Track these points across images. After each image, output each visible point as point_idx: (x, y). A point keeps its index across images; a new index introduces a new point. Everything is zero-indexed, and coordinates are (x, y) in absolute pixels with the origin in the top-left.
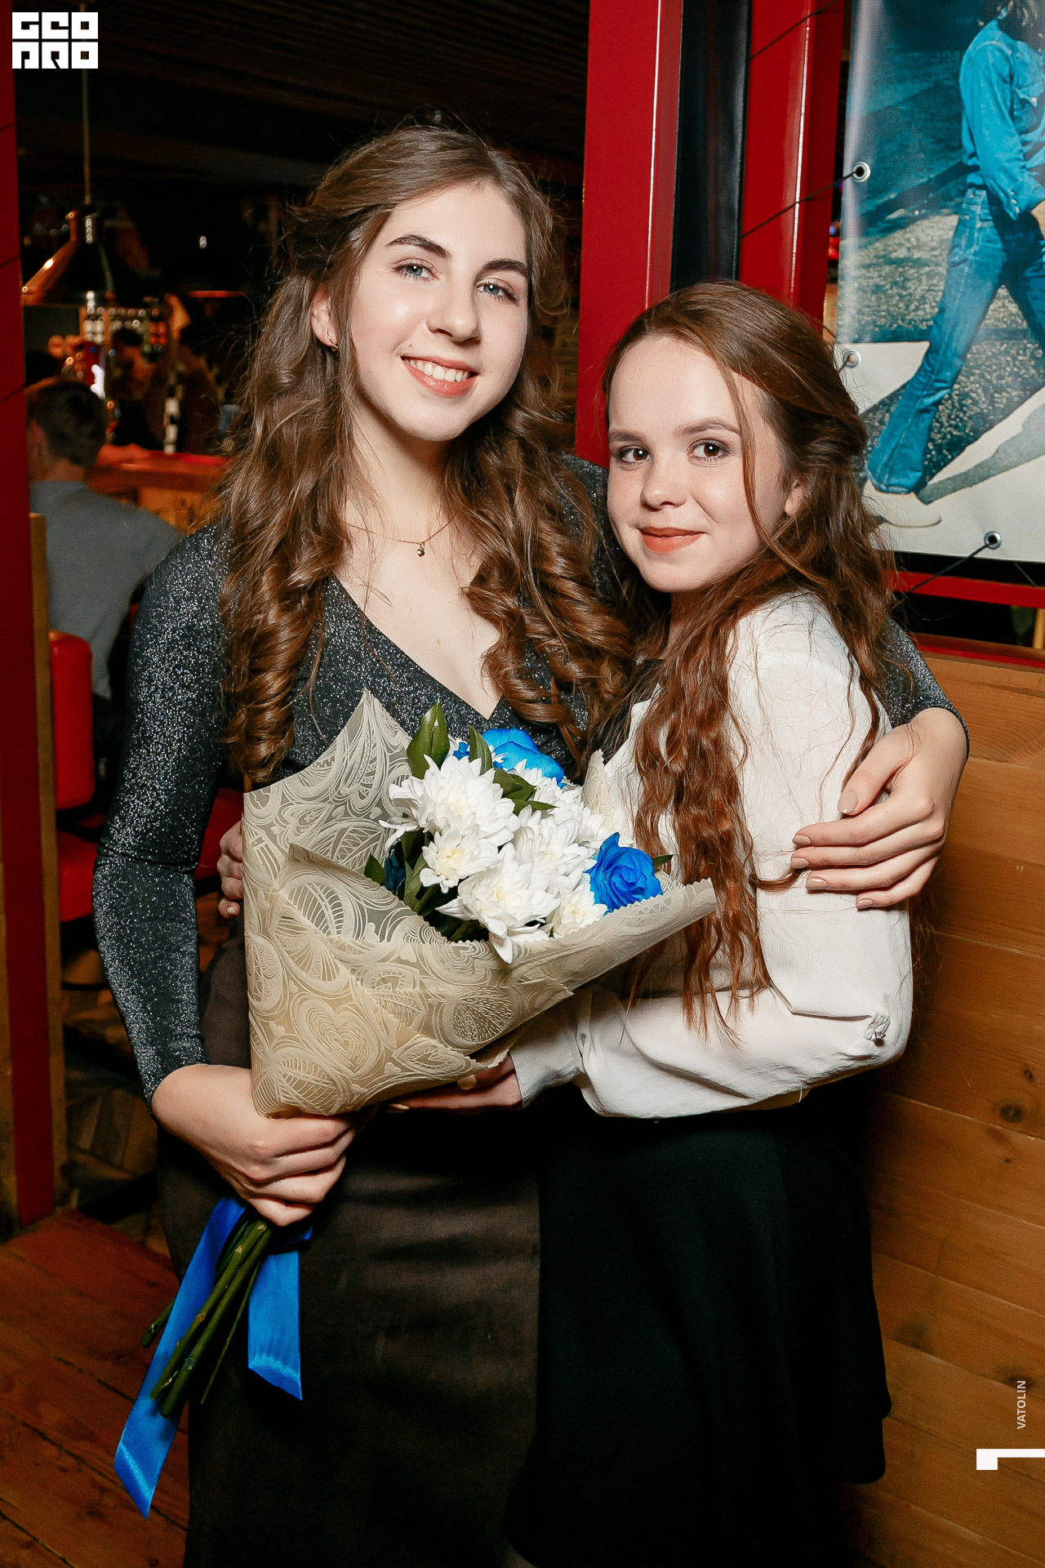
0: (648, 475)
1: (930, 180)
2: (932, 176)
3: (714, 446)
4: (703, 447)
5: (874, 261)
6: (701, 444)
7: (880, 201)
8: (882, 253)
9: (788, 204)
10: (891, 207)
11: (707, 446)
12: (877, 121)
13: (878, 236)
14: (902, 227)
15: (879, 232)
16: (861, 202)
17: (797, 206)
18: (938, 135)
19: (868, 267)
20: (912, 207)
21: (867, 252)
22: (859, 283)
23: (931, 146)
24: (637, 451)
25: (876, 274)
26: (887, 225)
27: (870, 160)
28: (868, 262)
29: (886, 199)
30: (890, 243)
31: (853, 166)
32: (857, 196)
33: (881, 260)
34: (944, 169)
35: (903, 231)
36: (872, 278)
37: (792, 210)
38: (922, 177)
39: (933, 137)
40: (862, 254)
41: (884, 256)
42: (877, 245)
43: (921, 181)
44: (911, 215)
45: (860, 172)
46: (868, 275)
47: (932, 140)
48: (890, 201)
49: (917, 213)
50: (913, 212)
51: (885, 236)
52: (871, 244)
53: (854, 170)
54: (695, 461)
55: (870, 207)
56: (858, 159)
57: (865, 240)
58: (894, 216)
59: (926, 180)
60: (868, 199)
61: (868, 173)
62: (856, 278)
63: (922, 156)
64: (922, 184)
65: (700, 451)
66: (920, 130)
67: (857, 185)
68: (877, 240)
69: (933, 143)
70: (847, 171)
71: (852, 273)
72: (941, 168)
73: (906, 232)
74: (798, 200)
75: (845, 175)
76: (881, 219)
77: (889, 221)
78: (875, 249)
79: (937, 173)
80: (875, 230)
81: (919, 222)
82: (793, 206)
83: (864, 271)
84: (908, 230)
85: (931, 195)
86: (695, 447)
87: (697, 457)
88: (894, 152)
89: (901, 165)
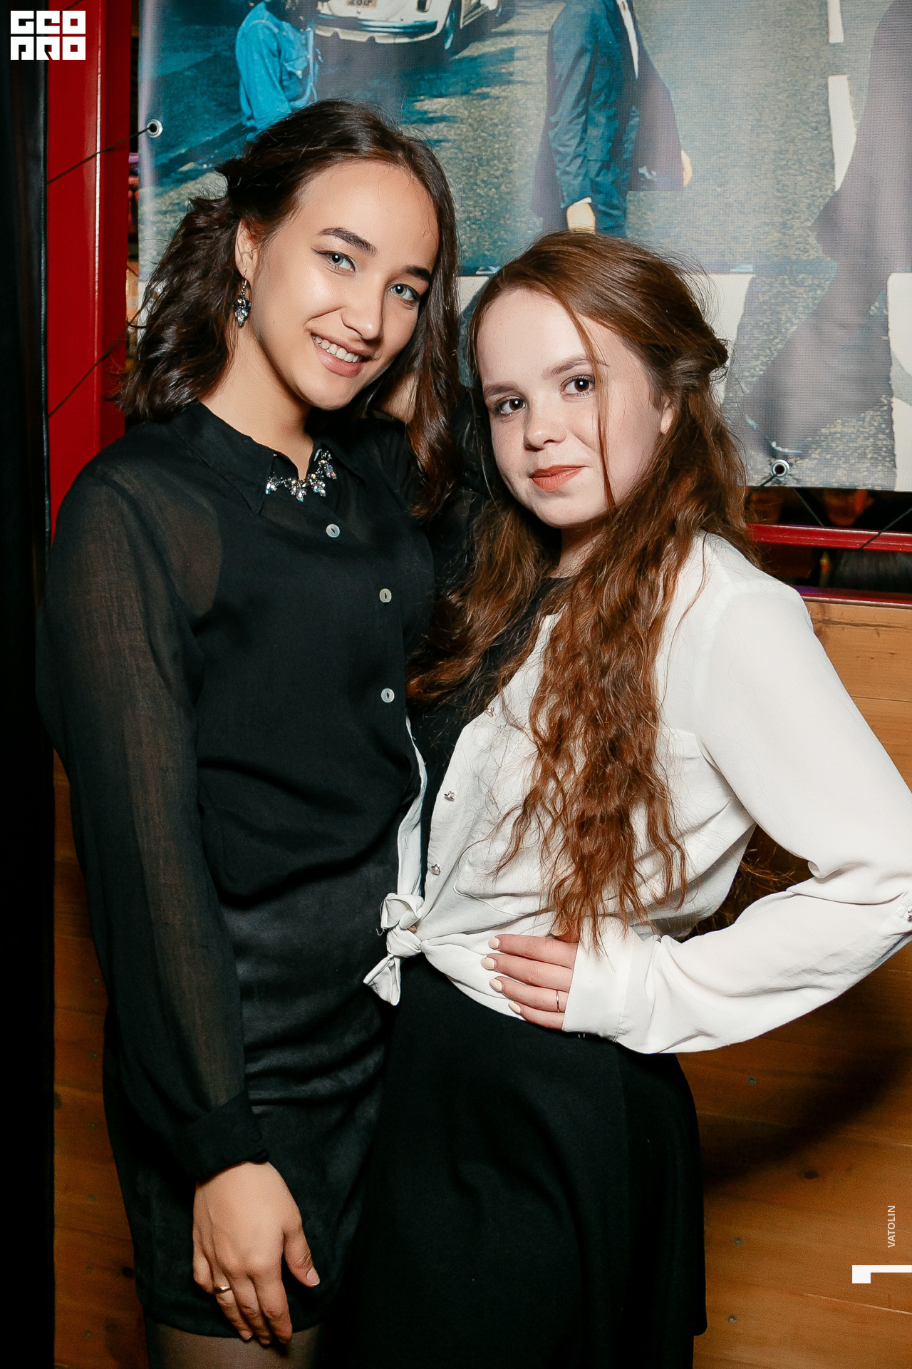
0: (527, 420)
1: (215, 139)
2: (217, 134)
3: (583, 380)
4: (573, 384)
5: (170, 208)
6: (571, 382)
7: (172, 155)
8: (176, 201)
9: (89, 154)
10: (183, 160)
11: (577, 382)
12: (165, 84)
13: (172, 185)
14: (194, 179)
15: (173, 182)
16: (156, 154)
17: (98, 156)
18: (221, 99)
19: (165, 213)
20: (200, 161)
21: (162, 199)
22: (158, 228)
23: (215, 108)
24: (512, 402)
25: (172, 220)
26: (180, 176)
27: (162, 118)
28: (164, 209)
29: (177, 153)
30: (183, 192)
31: (147, 124)
32: (151, 150)
33: (176, 207)
34: (227, 129)
35: (194, 182)
36: (168, 223)
37: (93, 159)
38: (208, 136)
39: (216, 100)
40: (159, 201)
41: (178, 204)
42: (172, 193)
43: (207, 138)
44: (200, 168)
45: (153, 128)
46: (165, 220)
47: (215, 103)
48: (181, 155)
49: (205, 166)
50: (202, 164)
51: (177, 187)
52: (167, 192)
53: (148, 126)
54: (569, 398)
55: (164, 159)
56: (149, 119)
57: (160, 189)
58: (185, 168)
59: (211, 138)
60: (162, 152)
61: (160, 130)
62: (154, 223)
63: (207, 116)
64: (208, 141)
65: (572, 388)
66: (203, 93)
67: (151, 140)
68: (172, 190)
69: (215, 105)
70: (141, 127)
71: (151, 218)
72: (223, 128)
73: (196, 183)
74: (98, 150)
75: (140, 130)
76: (174, 170)
77: (182, 173)
78: (170, 197)
79: (221, 132)
80: (171, 180)
81: (208, 175)
82: (95, 155)
83: (161, 217)
84: (198, 181)
85: (216, 151)
86: (565, 386)
87: (570, 395)
88: (183, 112)
89: (189, 124)
